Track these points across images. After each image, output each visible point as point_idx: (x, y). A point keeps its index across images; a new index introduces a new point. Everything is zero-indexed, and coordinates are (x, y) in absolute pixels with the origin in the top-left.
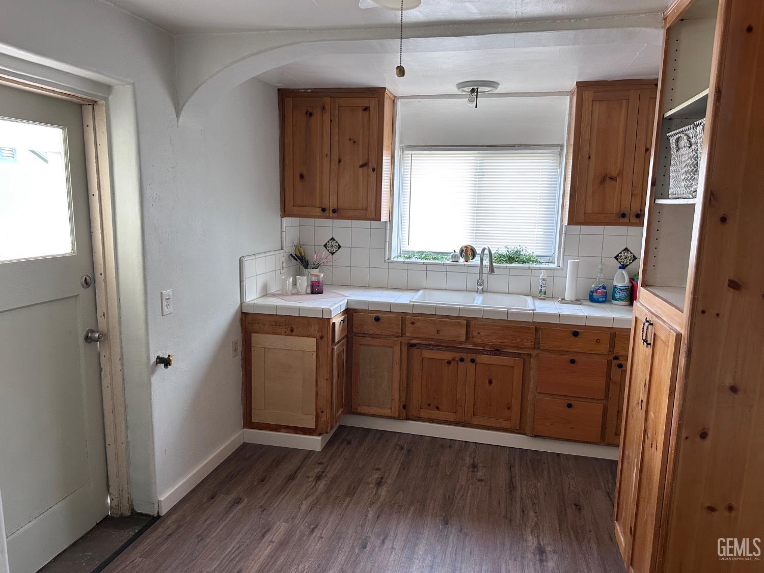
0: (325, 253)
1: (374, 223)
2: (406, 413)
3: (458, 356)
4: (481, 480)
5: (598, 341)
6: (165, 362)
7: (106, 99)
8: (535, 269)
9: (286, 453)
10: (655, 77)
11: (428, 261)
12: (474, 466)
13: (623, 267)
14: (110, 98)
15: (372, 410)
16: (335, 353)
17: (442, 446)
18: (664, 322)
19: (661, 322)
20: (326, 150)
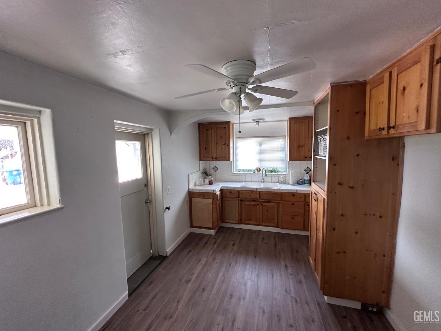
0: (213, 171)
1: (228, 162)
2: (241, 222)
3: (256, 203)
4: (265, 243)
5: (301, 197)
6: (168, 208)
7: (151, 133)
8: (279, 174)
9: (203, 236)
10: (312, 116)
11: (245, 173)
12: (263, 239)
13: (307, 173)
14: (153, 132)
15: (229, 221)
16: (218, 204)
17: (253, 233)
18: (320, 194)
19: (319, 194)
20: (213, 140)
